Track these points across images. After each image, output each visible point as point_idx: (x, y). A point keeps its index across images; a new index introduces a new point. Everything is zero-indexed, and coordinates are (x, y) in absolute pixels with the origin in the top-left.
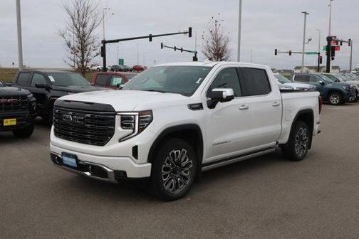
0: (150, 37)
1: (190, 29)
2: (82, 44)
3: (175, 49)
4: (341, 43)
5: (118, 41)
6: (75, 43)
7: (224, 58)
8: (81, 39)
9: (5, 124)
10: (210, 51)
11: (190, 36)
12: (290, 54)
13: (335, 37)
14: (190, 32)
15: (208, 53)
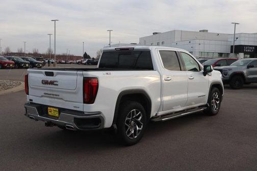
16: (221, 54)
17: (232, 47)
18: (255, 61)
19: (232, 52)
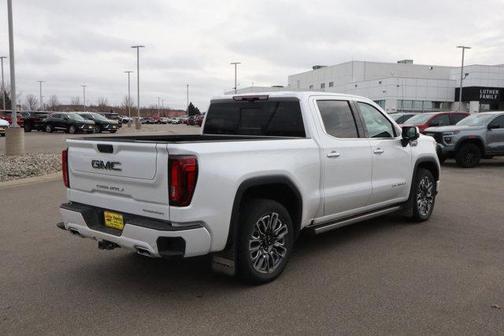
16: (437, 104)
17: (457, 90)
18: (500, 116)
19: (457, 99)
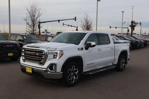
0: (59, 21)
1: (75, 18)
2: (33, 23)
3: (69, 25)
4: (137, 24)
5: (45, 22)
6: (30, 23)
7: (90, 29)
8: (33, 22)
9: (9, 55)
10: (84, 27)
11: (75, 20)
12: (116, 28)
13: (134, 21)
14: (75, 19)
15: (83, 27)
